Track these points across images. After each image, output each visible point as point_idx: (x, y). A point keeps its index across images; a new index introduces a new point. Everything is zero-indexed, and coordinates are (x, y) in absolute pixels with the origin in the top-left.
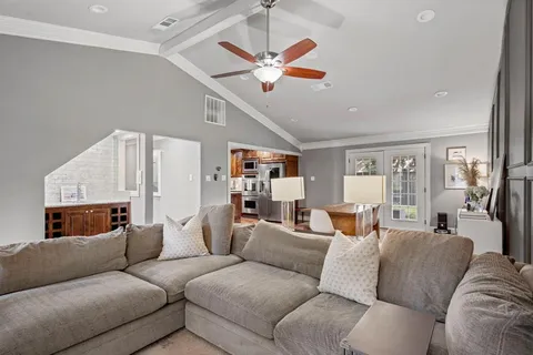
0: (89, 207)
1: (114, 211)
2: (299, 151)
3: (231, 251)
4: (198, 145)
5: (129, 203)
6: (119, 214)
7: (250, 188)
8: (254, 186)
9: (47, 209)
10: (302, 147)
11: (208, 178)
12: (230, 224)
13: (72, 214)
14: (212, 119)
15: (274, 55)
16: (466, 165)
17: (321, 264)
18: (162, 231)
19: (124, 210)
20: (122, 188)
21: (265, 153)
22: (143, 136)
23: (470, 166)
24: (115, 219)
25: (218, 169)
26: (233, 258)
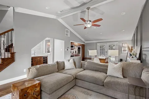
0: (39, 57)
1: (44, 58)
2: (85, 43)
3: (81, 67)
4: (64, 41)
5: (47, 56)
6: (45, 59)
7: (72, 52)
8: (73, 52)
9: (32, 57)
10: (86, 42)
11: (66, 50)
12: (81, 61)
13: (35, 59)
14: (67, 35)
15: (90, 21)
16: (129, 47)
17: (107, 70)
18: (64, 63)
19: (46, 58)
20: (44, 52)
21: (76, 43)
22: (52, 39)
23: (130, 48)
24: (44, 60)
25: (68, 48)
26: (82, 69)
